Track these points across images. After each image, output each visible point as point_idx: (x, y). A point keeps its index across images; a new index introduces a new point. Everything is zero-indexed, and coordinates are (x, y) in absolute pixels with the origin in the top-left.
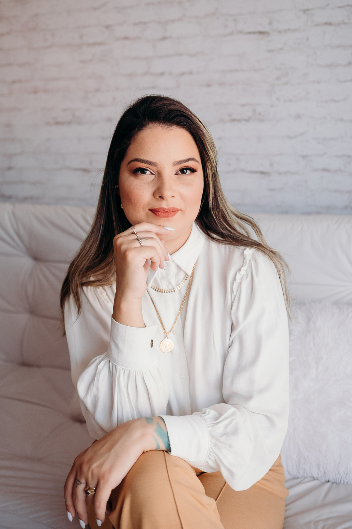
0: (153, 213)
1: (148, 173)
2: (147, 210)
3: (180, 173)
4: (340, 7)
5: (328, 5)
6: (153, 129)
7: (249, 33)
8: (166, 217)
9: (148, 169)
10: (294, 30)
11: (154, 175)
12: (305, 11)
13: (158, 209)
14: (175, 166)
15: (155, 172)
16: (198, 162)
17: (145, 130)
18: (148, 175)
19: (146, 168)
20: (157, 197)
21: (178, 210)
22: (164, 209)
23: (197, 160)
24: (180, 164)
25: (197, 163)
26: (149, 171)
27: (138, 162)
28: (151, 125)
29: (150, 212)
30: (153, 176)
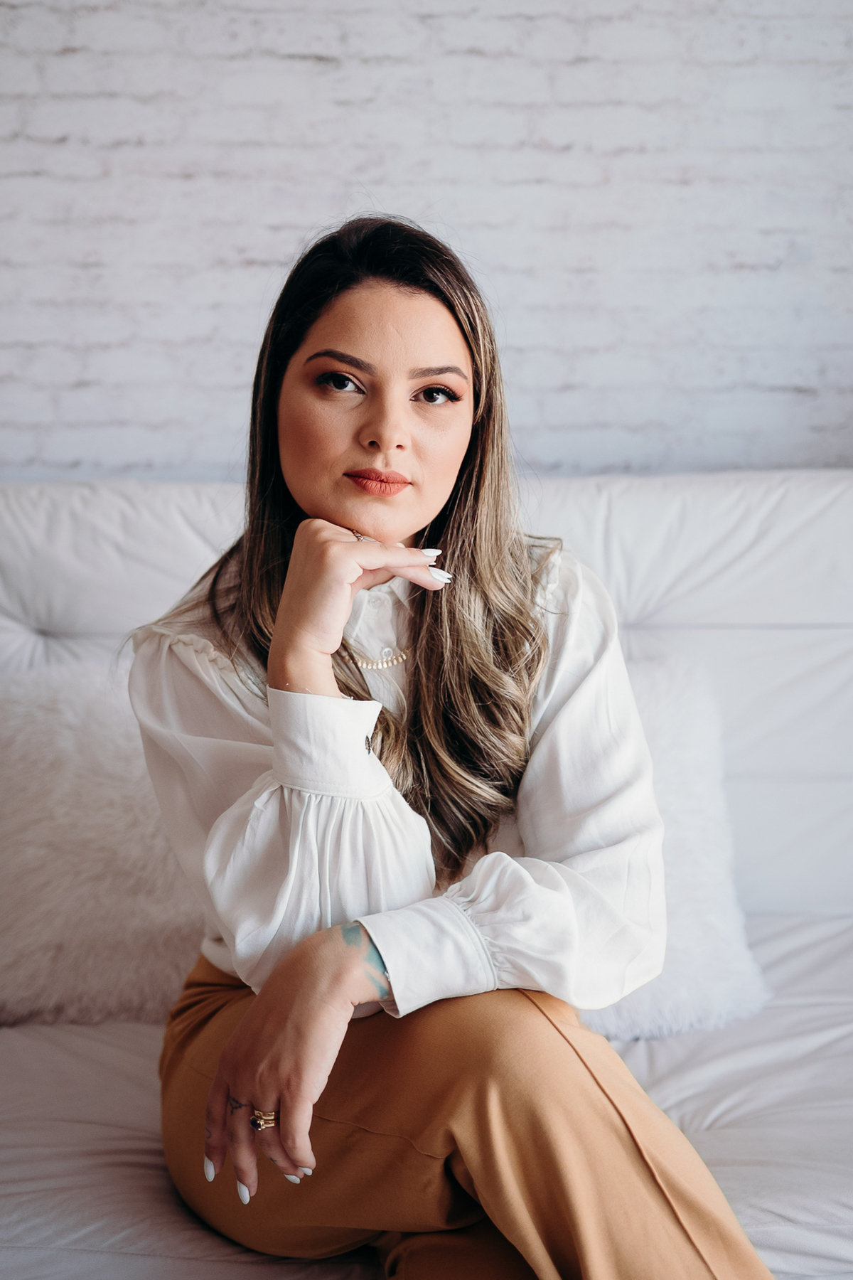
1: (350, 387)
3: (422, 397)
4: (502, 18)
5: (475, 10)
6: (375, 290)
7: (292, 57)
9: (351, 377)
10: (399, 60)
11: (363, 393)
12: (425, 18)
14: (414, 378)
15: (367, 386)
16: (465, 377)
17: (357, 291)
18: (349, 392)
19: (347, 375)
21: (407, 483)
23: (463, 374)
24: (426, 376)
25: (463, 381)
26: (353, 382)
28: (371, 281)
29: (346, 479)
30: (361, 395)
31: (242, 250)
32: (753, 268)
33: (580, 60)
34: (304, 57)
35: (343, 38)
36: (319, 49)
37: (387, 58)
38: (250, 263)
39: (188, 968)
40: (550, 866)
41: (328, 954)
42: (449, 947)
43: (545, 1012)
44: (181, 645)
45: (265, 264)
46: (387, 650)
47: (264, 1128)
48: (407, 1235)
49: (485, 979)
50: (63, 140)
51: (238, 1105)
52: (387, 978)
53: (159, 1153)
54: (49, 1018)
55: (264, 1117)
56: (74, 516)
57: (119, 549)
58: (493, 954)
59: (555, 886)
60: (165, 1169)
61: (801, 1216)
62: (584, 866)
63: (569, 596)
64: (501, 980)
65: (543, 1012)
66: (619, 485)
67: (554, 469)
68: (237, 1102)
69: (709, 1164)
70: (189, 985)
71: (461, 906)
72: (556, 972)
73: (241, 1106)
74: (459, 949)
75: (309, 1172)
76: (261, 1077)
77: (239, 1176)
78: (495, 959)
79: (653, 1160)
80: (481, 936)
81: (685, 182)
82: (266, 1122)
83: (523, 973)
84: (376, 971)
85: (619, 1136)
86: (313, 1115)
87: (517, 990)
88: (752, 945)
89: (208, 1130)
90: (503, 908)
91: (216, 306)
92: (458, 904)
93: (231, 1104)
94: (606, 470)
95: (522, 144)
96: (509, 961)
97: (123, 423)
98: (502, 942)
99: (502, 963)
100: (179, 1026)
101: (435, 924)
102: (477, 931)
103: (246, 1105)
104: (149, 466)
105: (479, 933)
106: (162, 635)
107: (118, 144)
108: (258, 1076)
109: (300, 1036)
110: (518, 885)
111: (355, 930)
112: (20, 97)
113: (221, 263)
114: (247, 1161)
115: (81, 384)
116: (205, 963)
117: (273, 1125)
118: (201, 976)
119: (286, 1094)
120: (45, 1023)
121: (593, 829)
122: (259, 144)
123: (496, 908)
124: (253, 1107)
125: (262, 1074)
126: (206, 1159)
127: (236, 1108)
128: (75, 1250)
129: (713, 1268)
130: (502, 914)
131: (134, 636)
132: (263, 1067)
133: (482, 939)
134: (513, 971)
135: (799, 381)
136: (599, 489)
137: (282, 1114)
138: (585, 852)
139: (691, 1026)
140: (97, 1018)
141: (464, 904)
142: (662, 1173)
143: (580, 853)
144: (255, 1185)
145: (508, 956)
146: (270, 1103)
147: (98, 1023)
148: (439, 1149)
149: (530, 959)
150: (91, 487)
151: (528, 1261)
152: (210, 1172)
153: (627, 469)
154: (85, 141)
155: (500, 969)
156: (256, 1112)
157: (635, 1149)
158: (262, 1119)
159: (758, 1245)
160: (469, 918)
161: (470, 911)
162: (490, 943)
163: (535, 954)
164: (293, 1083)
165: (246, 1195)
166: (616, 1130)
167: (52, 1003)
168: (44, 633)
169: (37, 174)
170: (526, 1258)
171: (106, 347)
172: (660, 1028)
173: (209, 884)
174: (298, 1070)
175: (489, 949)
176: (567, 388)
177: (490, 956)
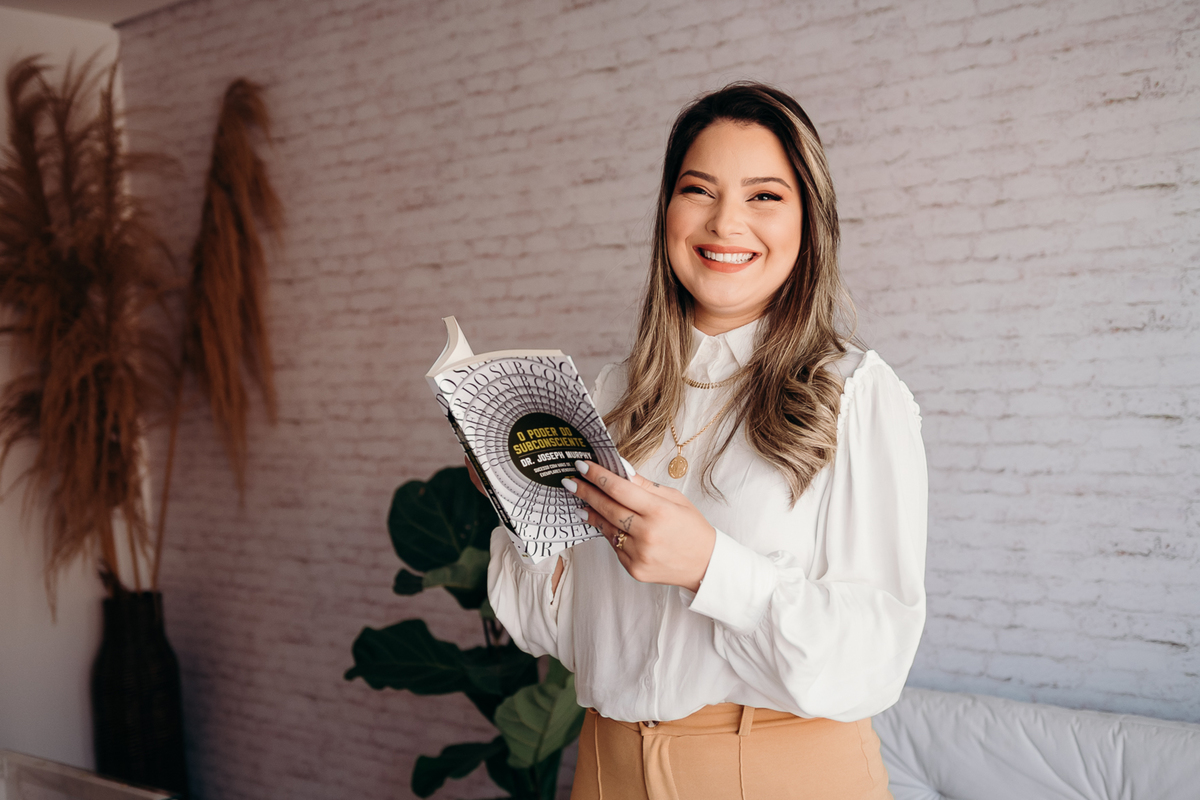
112: (976, 445)
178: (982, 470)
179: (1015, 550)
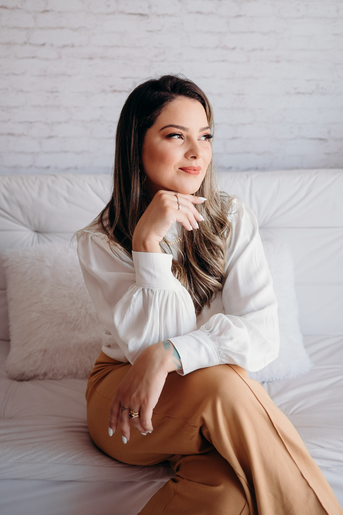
0: (183, 171)
2: (178, 169)
7: (130, 14)
8: (195, 174)
13: (189, 167)
20: (189, 158)
22: (194, 167)
27: (173, 128)
29: (180, 170)
31: (111, 87)
32: (303, 94)
33: (238, 16)
34: (135, 14)
35: (150, 7)
36: (141, 11)
37: (166, 14)
38: (115, 91)
39: (96, 357)
40: (238, 318)
41: (158, 354)
42: (203, 350)
43: (237, 372)
44: (95, 236)
45: (120, 92)
46: (174, 237)
47: (134, 417)
48: (183, 456)
49: (216, 361)
50: (43, 45)
51: (124, 409)
52: (181, 361)
53: (87, 427)
54: (42, 378)
55: (134, 414)
56: (49, 187)
57: (66, 199)
58: (219, 352)
59: (240, 326)
60: (88, 433)
61: (326, 446)
62: (250, 318)
63: (240, 216)
64: (222, 361)
65: (237, 373)
66: (255, 175)
67: (229, 169)
68: (124, 408)
69: (296, 427)
70: (97, 363)
71: (206, 333)
72: (243, 358)
73: (125, 409)
74: (206, 350)
75: (151, 432)
76: (133, 400)
77: (123, 433)
78: (220, 353)
79: (277, 427)
80: (214, 345)
81: (278, 62)
82: (135, 415)
83: (231, 359)
84: (176, 359)
85: (265, 418)
86: (153, 413)
87: (227, 364)
88: (306, 347)
89: (111, 418)
90: (223, 335)
91: (101, 108)
92: (205, 333)
93: (121, 408)
94: (249, 169)
95: (217, 47)
96: (225, 354)
97: (66, 152)
98: (222, 347)
99: (222, 355)
100: (94, 379)
101: (197, 340)
102: (213, 343)
103: (127, 409)
104: (76, 168)
105: (214, 344)
106: (88, 233)
107: (64, 46)
108: (132, 399)
109: (148, 384)
110: (228, 326)
111: (168, 343)
112: (27, 28)
113: (104, 91)
114: (126, 428)
115: (50, 137)
116: (104, 355)
117: (138, 416)
118: (102, 360)
119: (143, 406)
120: (39, 379)
121: (253, 304)
122: (118, 47)
123: (220, 334)
124: (130, 410)
125: (134, 398)
126: (109, 428)
127: (124, 410)
128: (55, 463)
129: (299, 467)
130: (222, 337)
131: (77, 234)
132: (134, 395)
133: (215, 346)
134: (227, 358)
135: (321, 136)
136: (247, 176)
137: (141, 413)
138: (250, 313)
139: (284, 377)
140: (60, 377)
141: (208, 333)
142: (281, 432)
143: (248, 313)
144: (129, 437)
145: (224, 352)
146: (137, 409)
147: (60, 379)
148: (198, 424)
149: (233, 353)
150: (55, 176)
151: (231, 465)
152: (111, 432)
153: (257, 169)
154: (52, 45)
155: (221, 357)
156: (131, 412)
157: (271, 423)
158: (133, 414)
159: (314, 457)
160: (210, 338)
161: (210, 336)
162: (218, 347)
163: (235, 352)
164: (146, 402)
165: (125, 440)
166: (264, 416)
167: (42, 372)
168: (37, 232)
169: (33, 57)
170: (230, 464)
171: (60, 123)
172: (272, 378)
173: (117, 327)
174: (147, 397)
175: (217, 350)
176: (234, 138)
177: (218, 353)
178: (30, 44)
179: (52, 92)
